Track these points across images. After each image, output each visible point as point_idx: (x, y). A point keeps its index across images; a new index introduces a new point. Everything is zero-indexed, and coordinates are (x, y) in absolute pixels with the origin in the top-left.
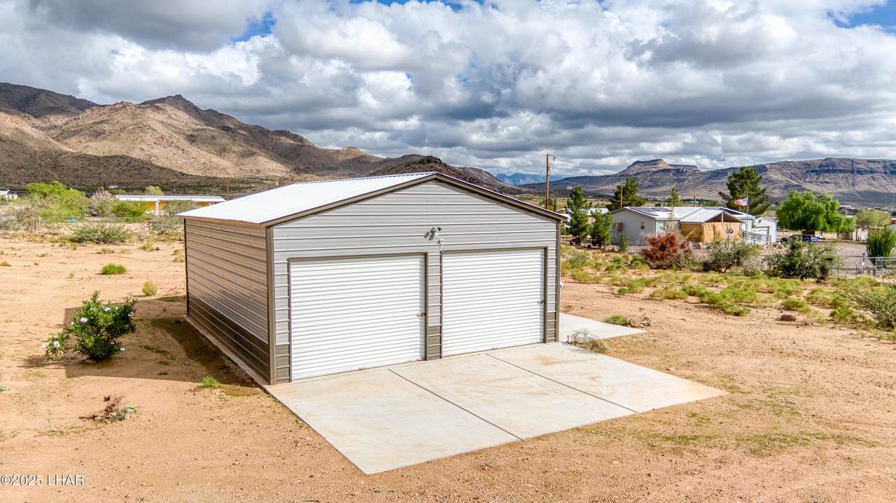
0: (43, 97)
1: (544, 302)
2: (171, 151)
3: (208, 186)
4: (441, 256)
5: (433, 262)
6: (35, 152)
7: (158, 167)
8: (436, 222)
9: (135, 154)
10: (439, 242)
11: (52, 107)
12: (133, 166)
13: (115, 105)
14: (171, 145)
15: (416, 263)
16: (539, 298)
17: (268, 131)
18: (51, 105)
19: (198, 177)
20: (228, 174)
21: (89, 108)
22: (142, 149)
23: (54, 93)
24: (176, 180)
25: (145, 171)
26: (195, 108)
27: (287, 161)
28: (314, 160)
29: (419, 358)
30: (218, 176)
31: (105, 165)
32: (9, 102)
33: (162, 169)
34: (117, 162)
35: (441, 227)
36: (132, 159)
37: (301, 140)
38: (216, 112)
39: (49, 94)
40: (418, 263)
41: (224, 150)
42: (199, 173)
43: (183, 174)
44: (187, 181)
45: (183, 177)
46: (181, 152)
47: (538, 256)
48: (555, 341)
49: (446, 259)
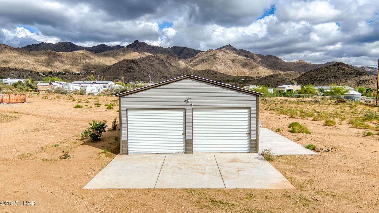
0: (185, 50)
1: (250, 134)
2: (225, 67)
3: (237, 80)
4: (192, 110)
5: (188, 112)
6: (182, 70)
7: (220, 73)
8: (189, 95)
9: (213, 69)
10: (191, 104)
11: (188, 54)
12: (212, 73)
13: (207, 51)
14: (225, 65)
15: (181, 113)
16: (247, 131)
17: (263, 56)
18: (188, 53)
19: (234, 76)
20: (246, 74)
21: (199, 53)
22: (215, 67)
23: (189, 48)
24: (226, 78)
25: (215, 75)
26: (235, 49)
27: (271, 68)
28: (283, 67)
29: (183, 152)
30: (242, 76)
31: (203, 73)
32: (176, 53)
33: (222, 74)
34: (207, 72)
35: (191, 98)
36: (211, 70)
37: (278, 59)
38: (243, 50)
39: (187, 49)
40: (183, 112)
41: (245, 65)
42: (235, 75)
43: (229, 76)
44: (230, 78)
45: (229, 77)
46: (229, 67)
47: (246, 112)
48: (256, 152)
49: (194, 112)
